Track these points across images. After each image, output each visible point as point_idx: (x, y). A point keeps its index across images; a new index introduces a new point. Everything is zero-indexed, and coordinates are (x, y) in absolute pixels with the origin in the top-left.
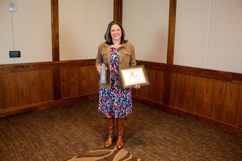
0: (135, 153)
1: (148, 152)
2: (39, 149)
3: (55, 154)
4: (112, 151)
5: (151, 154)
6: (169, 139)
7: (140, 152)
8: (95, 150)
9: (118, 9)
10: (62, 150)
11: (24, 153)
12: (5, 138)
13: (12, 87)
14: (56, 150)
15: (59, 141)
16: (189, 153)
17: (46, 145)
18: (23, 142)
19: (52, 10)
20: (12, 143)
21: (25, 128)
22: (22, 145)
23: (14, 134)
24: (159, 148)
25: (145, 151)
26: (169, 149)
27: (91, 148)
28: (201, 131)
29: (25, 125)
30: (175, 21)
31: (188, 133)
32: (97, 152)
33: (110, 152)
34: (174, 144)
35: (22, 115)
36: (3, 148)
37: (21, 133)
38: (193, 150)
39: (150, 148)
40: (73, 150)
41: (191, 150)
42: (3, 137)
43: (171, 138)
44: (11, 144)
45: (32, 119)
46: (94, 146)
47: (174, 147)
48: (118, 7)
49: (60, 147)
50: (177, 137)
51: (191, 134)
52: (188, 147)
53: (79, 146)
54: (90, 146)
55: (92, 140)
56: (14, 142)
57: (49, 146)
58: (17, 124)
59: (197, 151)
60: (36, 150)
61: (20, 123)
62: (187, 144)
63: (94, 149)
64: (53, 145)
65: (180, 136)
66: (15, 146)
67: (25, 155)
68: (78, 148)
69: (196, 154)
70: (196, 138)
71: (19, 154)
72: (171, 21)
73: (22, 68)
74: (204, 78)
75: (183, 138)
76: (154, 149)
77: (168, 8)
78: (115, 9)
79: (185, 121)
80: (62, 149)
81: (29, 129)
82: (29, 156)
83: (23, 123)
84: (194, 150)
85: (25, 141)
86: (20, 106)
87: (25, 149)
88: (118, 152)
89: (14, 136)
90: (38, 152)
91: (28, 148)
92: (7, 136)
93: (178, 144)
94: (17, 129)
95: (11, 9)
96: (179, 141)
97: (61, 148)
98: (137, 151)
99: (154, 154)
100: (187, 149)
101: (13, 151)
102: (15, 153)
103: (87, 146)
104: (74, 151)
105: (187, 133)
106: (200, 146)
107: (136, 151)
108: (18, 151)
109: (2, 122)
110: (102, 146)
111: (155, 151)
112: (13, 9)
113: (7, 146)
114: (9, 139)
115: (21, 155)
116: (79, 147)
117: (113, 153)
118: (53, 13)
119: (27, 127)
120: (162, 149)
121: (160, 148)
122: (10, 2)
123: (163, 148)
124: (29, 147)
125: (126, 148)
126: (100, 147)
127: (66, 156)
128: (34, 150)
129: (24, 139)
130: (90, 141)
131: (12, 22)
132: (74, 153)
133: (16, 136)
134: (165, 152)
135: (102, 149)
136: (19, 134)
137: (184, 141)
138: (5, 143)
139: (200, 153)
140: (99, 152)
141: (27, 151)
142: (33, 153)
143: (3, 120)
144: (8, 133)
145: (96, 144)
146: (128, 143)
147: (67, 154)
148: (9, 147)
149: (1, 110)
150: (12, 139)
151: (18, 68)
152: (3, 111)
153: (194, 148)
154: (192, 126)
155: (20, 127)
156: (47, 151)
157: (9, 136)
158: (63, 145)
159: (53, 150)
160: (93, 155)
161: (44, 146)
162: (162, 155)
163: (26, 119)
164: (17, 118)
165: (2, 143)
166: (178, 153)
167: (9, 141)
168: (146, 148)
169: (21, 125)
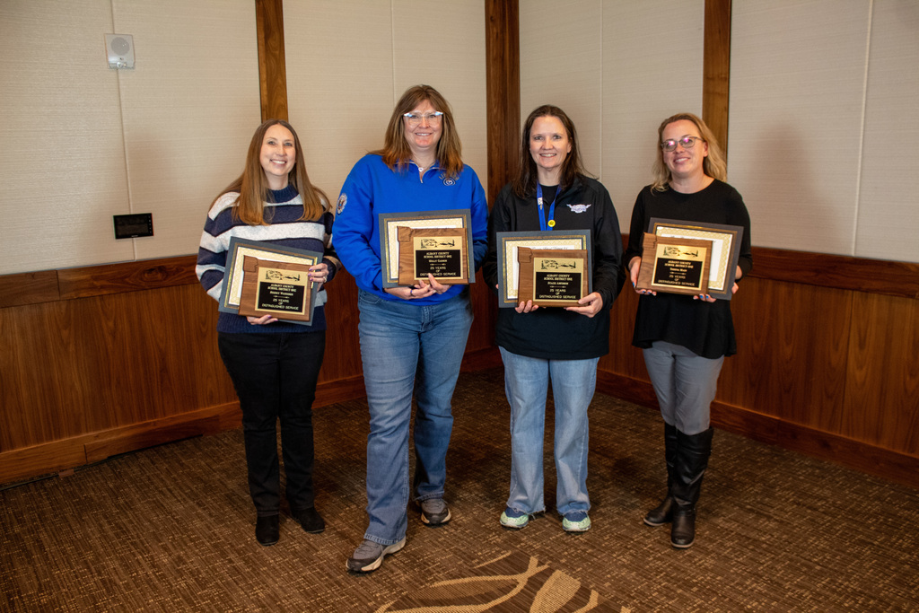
0: (607, 584)
1: (655, 581)
2: (245, 579)
3: (309, 595)
4: (522, 579)
5: (668, 588)
6: (726, 529)
7: (628, 583)
8: (454, 578)
9: (504, 40)
10: (331, 581)
11: (192, 593)
12: (116, 541)
13: (128, 348)
14: (310, 583)
15: (316, 547)
16: (810, 580)
17: (270, 564)
18: (186, 554)
19: (262, 55)
20: (143, 558)
21: (184, 499)
22: (184, 564)
23: (147, 524)
24: (695, 563)
25: (645, 577)
26: (734, 566)
27: (438, 570)
28: (846, 495)
29: (181, 488)
30: (727, 79)
31: (799, 504)
32: (466, 584)
33: (514, 583)
34: (751, 547)
35: (167, 451)
36: (116, 577)
37: (173, 517)
38: (826, 570)
39: (661, 566)
40: (374, 579)
41: (818, 568)
42: (111, 534)
43: (734, 525)
44: (142, 562)
45: (203, 463)
46: (451, 562)
47: (751, 559)
48: (503, 31)
49: (322, 569)
50: (756, 519)
51: (809, 508)
52: (805, 559)
53: (393, 563)
54: (434, 563)
55: (440, 540)
56: (152, 553)
57: (283, 565)
58: (152, 483)
59: (842, 574)
60: (237, 584)
61: (162, 480)
62: (798, 546)
63: (451, 575)
64: (297, 562)
65: (766, 516)
66: (159, 568)
67: (198, 603)
68: (392, 572)
69: (841, 584)
70: (829, 521)
71: (175, 598)
72: (713, 79)
73: (159, 276)
75: (781, 522)
76: (676, 569)
77: (700, 29)
78: (491, 40)
79: (777, 455)
80: (331, 577)
81: (198, 503)
82: (213, 607)
83: (175, 479)
84: (831, 569)
85: (189, 547)
86: (156, 417)
87: (195, 579)
88: (542, 584)
89: (148, 530)
90: (243, 590)
91: (204, 575)
92: (124, 532)
93: (764, 546)
94: (154, 501)
95: (114, 59)
96: (765, 533)
97: (328, 574)
98: (613, 577)
99: (680, 587)
100: (803, 565)
101: (155, 588)
102: (161, 595)
103: (425, 563)
104: (378, 582)
105: (794, 502)
106: (849, 554)
107: (609, 576)
108: (172, 586)
109: (98, 480)
110: (479, 563)
111: (682, 575)
112: (122, 57)
113: (127, 567)
114: (132, 543)
115: (185, 602)
116: (394, 568)
117: (525, 587)
118: (264, 65)
119: (189, 497)
120: (706, 568)
121: (700, 565)
122: (111, 32)
123: (709, 562)
124: (210, 572)
125: (570, 568)
126: (473, 565)
127: (352, 603)
128: (228, 583)
129: (187, 540)
130: (434, 544)
131: (120, 105)
132: (380, 591)
133: (157, 529)
134: (719, 578)
135: (481, 575)
136: (164, 524)
137: (784, 533)
138: (122, 559)
139: (856, 580)
140: (473, 584)
141: (203, 587)
142: (227, 595)
143: (100, 471)
144: (125, 520)
145: (455, 553)
146: (576, 549)
147: (352, 595)
148: (137, 572)
149: (90, 434)
150: (141, 541)
151: (146, 275)
152: (97, 437)
153: (829, 562)
154: (809, 474)
155: (164, 495)
156: (276, 585)
157: (129, 531)
158: (332, 560)
159: (298, 583)
160: (451, 597)
161: (265, 568)
162: (709, 589)
163: (182, 465)
164: (148, 461)
165: (111, 560)
166: (771, 581)
167: (134, 551)
168: (648, 563)
169: (167, 487)
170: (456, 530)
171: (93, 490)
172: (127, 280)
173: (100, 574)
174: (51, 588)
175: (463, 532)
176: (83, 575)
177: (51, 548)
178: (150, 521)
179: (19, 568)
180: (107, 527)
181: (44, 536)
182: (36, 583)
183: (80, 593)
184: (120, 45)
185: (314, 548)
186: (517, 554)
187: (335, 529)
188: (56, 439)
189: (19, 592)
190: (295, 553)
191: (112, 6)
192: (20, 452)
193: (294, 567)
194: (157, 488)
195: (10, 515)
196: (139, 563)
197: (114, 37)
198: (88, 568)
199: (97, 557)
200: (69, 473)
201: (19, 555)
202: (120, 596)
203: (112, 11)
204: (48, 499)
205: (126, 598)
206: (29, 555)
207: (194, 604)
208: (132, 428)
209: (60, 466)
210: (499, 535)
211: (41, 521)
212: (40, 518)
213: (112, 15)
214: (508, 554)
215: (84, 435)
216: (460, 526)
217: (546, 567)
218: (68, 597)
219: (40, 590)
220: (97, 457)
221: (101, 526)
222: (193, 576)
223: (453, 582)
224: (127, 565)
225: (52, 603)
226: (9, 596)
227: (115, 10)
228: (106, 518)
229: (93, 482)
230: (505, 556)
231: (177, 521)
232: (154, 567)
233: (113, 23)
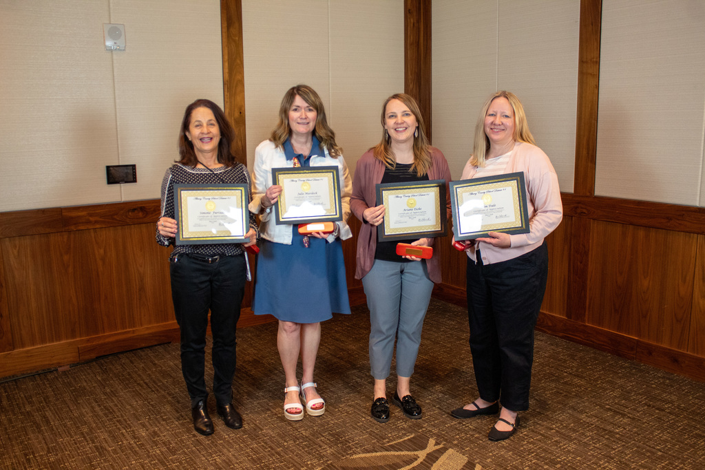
0: (489, 460)
1: (527, 459)
2: (206, 449)
3: (256, 462)
4: (422, 455)
5: (537, 464)
6: (588, 423)
7: (506, 460)
8: (369, 452)
9: (419, 28)
10: (273, 452)
11: (165, 458)
12: (104, 419)
13: (114, 269)
14: (257, 453)
15: (261, 427)
16: (652, 462)
17: (225, 438)
18: (160, 429)
19: (224, 40)
20: (126, 431)
21: (158, 390)
22: (158, 437)
23: (128, 407)
24: (560, 447)
25: (519, 456)
26: (591, 450)
27: (356, 446)
28: (690, 400)
29: (154, 382)
30: (598, 63)
31: (649, 406)
32: (378, 457)
33: (415, 457)
34: (607, 437)
35: (143, 354)
36: (106, 445)
37: (149, 403)
38: (666, 455)
39: (533, 448)
40: (306, 451)
41: (660, 453)
42: (101, 413)
43: (594, 420)
44: (126, 434)
45: (171, 363)
46: (367, 441)
47: (606, 445)
48: (418, 21)
49: (265, 443)
50: (613, 417)
51: (657, 409)
52: (650, 447)
53: (321, 440)
54: (353, 441)
55: (359, 424)
56: (133, 428)
57: (235, 439)
58: (132, 378)
59: (679, 459)
60: (200, 452)
61: (139, 376)
62: (645, 437)
63: (367, 450)
64: (246, 438)
65: (621, 414)
66: (139, 439)
67: (170, 465)
68: (320, 447)
69: (677, 466)
70: (673, 419)
71: (152, 461)
72: (586, 62)
73: (141, 214)
74: (696, 235)
75: (634, 419)
76: (545, 451)
77: (576, 22)
78: (409, 28)
79: (634, 368)
80: (272, 449)
81: (168, 393)
82: (181, 467)
83: (149, 375)
84: (670, 455)
85: (162, 425)
86: (134, 327)
87: (167, 448)
88: (437, 459)
89: (130, 411)
90: (204, 456)
91: (174, 445)
92: (111, 413)
93: (618, 436)
94: (134, 391)
95: (109, 43)
96: (619, 427)
97: (270, 447)
98: (493, 455)
99: (546, 464)
100: (648, 451)
101: (136, 453)
102: (141, 459)
103: (346, 441)
104: (309, 453)
105: (646, 404)
106: (686, 444)
107: (491, 454)
108: (149, 452)
109: (89, 374)
110: (388, 442)
111: (549, 455)
112: (116, 41)
113: (114, 438)
114: (118, 421)
115: (160, 464)
116: (322, 444)
117: (424, 460)
118: (226, 48)
119: (161, 388)
120: (569, 451)
121: (564, 449)
122: (108, 22)
123: (572, 447)
124: (179, 443)
125: (460, 448)
126: (384, 444)
128: (193, 451)
129: (160, 419)
130: (354, 428)
131: (114, 80)
132: (311, 460)
133: (136, 411)
134: (578, 458)
135: (390, 450)
136: (142, 408)
137: (635, 427)
138: (110, 432)
139: (689, 463)
140: (383, 457)
141: (174, 453)
142: (192, 460)
143: (90, 367)
144: (111, 404)
145: (370, 434)
146: (466, 433)
147: (289, 462)
148: (122, 442)
149: (82, 338)
150: (125, 420)
151: (130, 213)
152: (88, 341)
153: (669, 449)
154: (661, 383)
155: (141, 386)
156: (230, 454)
157: (114, 412)
158: (274, 437)
159: (247, 453)
160: (365, 465)
161: (222, 441)
162: (569, 466)
163: (155, 364)
164: (128, 361)
165: (102, 432)
166: (621, 462)
167: (119, 426)
168: (522, 446)
169: (143, 380)
171: (86, 381)
172: (115, 217)
173: (93, 442)
174: (57, 450)
176: (80, 442)
177: (55, 423)
178: (132, 406)
179: (32, 436)
180: (97, 409)
181: (49, 414)
182: (45, 447)
183: (79, 455)
184: (115, 32)
186: (418, 436)
187: (276, 414)
188: (57, 341)
189: (33, 453)
191: (109, 2)
192: (29, 351)
193: (244, 441)
194: (135, 382)
195: (22, 398)
196: (124, 435)
197: (110, 26)
198: (84, 437)
199: (91, 430)
200: (66, 368)
201: (31, 426)
202: (110, 458)
203: (109, 6)
204: (51, 387)
205: (114, 459)
206: (38, 427)
207: (167, 466)
208: (115, 334)
209: (59, 363)
210: (406, 422)
211: (46, 403)
212: (45, 401)
213: (109, 9)
214: (412, 436)
215: (78, 339)
217: (441, 446)
218: (70, 457)
219: (49, 452)
220: (87, 357)
221: (93, 407)
222: (166, 445)
223: (368, 455)
224: (113, 436)
225: (58, 461)
226: (26, 455)
227: (111, 5)
228: (96, 402)
229: (85, 375)
230: (409, 437)
231: (152, 405)
232: (135, 438)
233: (110, 16)
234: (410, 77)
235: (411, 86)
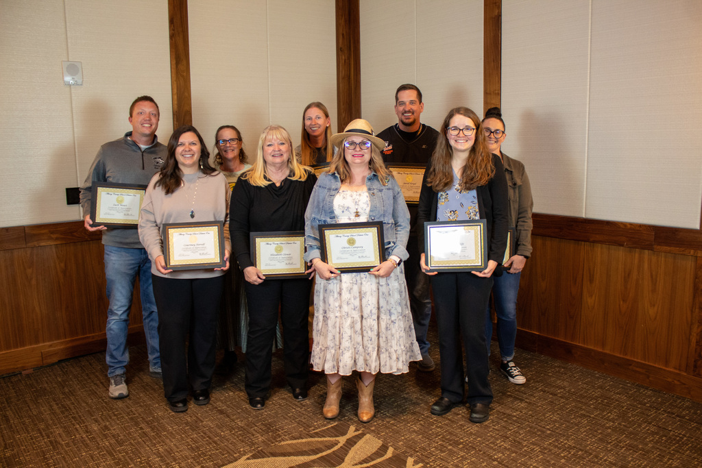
0: (401, 443)
1: (434, 441)
2: (151, 440)
3: (194, 450)
4: (342, 440)
5: (442, 445)
7: (415, 442)
8: (295, 439)
9: (350, 64)
10: (211, 441)
11: (113, 449)
12: (61, 416)
13: (74, 280)
14: (196, 442)
16: (541, 440)
17: (169, 430)
18: (110, 424)
19: (173, 75)
20: (80, 426)
22: (108, 430)
23: (84, 405)
24: (464, 430)
25: (428, 438)
26: (490, 431)
27: (285, 434)
28: (579, 385)
30: (499, 94)
31: (544, 391)
32: (303, 443)
33: (336, 442)
34: (505, 419)
35: (101, 356)
36: (60, 439)
37: (103, 400)
38: (553, 433)
39: (440, 432)
40: (240, 440)
41: (549, 432)
42: (58, 411)
44: (79, 429)
46: (295, 429)
47: (504, 427)
48: (349, 58)
49: (205, 433)
50: (512, 402)
53: (254, 430)
54: (283, 430)
55: (289, 415)
56: (87, 424)
57: (178, 431)
58: (90, 378)
59: (564, 435)
60: (145, 443)
61: (97, 376)
62: (537, 418)
63: (294, 437)
64: (188, 429)
66: (91, 433)
67: (117, 455)
68: (253, 435)
71: (101, 452)
72: (490, 94)
74: (583, 243)
75: (530, 403)
76: (450, 433)
77: (480, 59)
78: (341, 64)
80: (210, 438)
82: (127, 457)
84: (557, 433)
85: (113, 420)
86: (94, 333)
87: (116, 440)
88: (355, 443)
89: (85, 409)
90: (148, 447)
91: (122, 437)
92: (67, 410)
93: (515, 418)
94: (90, 390)
95: (68, 79)
96: (517, 410)
98: (406, 439)
99: (450, 445)
100: (539, 430)
101: (87, 446)
102: (91, 450)
103: (276, 430)
104: (243, 441)
107: (403, 438)
108: (99, 444)
109: (50, 376)
110: (314, 430)
111: (454, 437)
112: (74, 77)
113: (68, 433)
114: (72, 417)
115: (107, 455)
116: (254, 433)
117: (344, 445)
118: (176, 83)
120: (471, 433)
121: (467, 431)
122: (66, 60)
123: (474, 429)
124: (127, 435)
125: (377, 433)
126: (310, 431)
127: (223, 455)
128: (138, 442)
129: (112, 415)
130: (284, 418)
131: (72, 111)
132: (244, 447)
133: (91, 408)
134: (479, 439)
135: (315, 437)
136: (96, 405)
137: (530, 410)
138: (65, 427)
139: (573, 439)
140: (308, 443)
141: (121, 445)
142: (138, 450)
143: (52, 370)
144: (68, 403)
145: (299, 423)
146: (383, 420)
147: (224, 450)
148: (75, 436)
149: (45, 344)
150: (80, 416)
152: (51, 346)
153: (557, 428)
154: (556, 372)
155: (98, 386)
156: (172, 443)
157: (71, 410)
158: (213, 428)
159: (187, 442)
160: (292, 451)
161: (165, 433)
162: (470, 446)
164: (87, 363)
165: (57, 428)
166: (515, 441)
167: (74, 422)
168: (431, 430)
169: (100, 380)
170: (301, 409)
171: (47, 382)
172: (75, 234)
173: (48, 437)
174: (13, 446)
175: (305, 410)
176: (36, 438)
177: (14, 421)
178: (87, 403)
180: (55, 407)
181: (9, 413)
182: (3, 443)
183: (34, 450)
184: (73, 69)
185: (200, 420)
186: (341, 424)
187: (216, 408)
188: (20, 347)
190: (187, 423)
191: (67, 41)
193: (185, 432)
194: (93, 382)
196: (77, 430)
197: (69, 63)
198: (41, 433)
199: (47, 426)
200: (30, 371)
202: (62, 451)
203: (67, 45)
204: (14, 389)
207: (114, 456)
208: (76, 340)
209: (23, 367)
211: (8, 403)
212: (7, 401)
213: (67, 48)
214: (335, 424)
215: (41, 345)
216: (304, 406)
217: (360, 432)
218: (25, 451)
219: (6, 448)
220: (50, 361)
221: (51, 406)
222: (114, 438)
223: (294, 442)
225: (14, 456)
227: (69, 44)
228: (55, 401)
229: (47, 377)
230: (332, 425)
231: (106, 402)
232: (87, 432)
233: (68, 54)
234: (342, 107)
235: (343, 115)
